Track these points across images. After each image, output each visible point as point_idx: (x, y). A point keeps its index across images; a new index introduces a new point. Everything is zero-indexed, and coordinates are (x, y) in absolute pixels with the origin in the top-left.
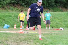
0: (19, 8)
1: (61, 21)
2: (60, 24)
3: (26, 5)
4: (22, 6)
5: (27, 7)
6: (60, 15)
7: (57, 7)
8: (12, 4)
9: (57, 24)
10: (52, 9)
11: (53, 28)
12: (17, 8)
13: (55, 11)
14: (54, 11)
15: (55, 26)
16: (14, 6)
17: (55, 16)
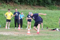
0: (13, 6)
1: (57, 20)
2: (56, 24)
3: (20, 2)
4: (16, 3)
5: (20, 4)
6: (56, 13)
7: (54, 4)
8: (5, 1)
9: (52, 24)
10: (48, 6)
11: (48, 28)
12: (10, 5)
13: (51, 9)
14: (49, 9)
15: (51, 26)
16: (7, 3)
17: (51, 15)
